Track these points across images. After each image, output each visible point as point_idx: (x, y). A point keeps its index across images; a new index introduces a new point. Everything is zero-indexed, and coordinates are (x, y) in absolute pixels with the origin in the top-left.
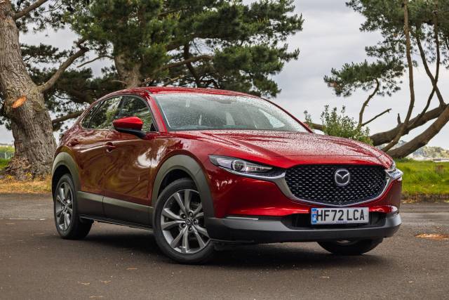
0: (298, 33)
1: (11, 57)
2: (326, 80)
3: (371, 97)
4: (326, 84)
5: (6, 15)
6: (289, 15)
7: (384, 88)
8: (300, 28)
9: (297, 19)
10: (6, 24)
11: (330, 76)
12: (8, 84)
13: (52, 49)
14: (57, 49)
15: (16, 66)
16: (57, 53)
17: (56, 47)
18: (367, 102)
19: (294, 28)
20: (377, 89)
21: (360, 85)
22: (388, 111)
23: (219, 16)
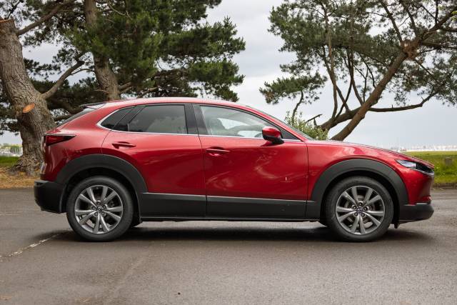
0: (242, 52)
1: (17, 68)
2: (261, 91)
3: (298, 105)
4: (261, 94)
5: (11, 31)
6: (234, 37)
7: (307, 97)
8: (243, 49)
9: (240, 41)
10: (12, 40)
11: (264, 88)
12: (15, 92)
13: (33, 63)
14: (38, 63)
15: (21, 77)
16: (37, 66)
17: (37, 61)
18: (296, 109)
19: (239, 49)
20: (302, 98)
21: (286, 96)
22: (319, 116)
23: (193, 36)
